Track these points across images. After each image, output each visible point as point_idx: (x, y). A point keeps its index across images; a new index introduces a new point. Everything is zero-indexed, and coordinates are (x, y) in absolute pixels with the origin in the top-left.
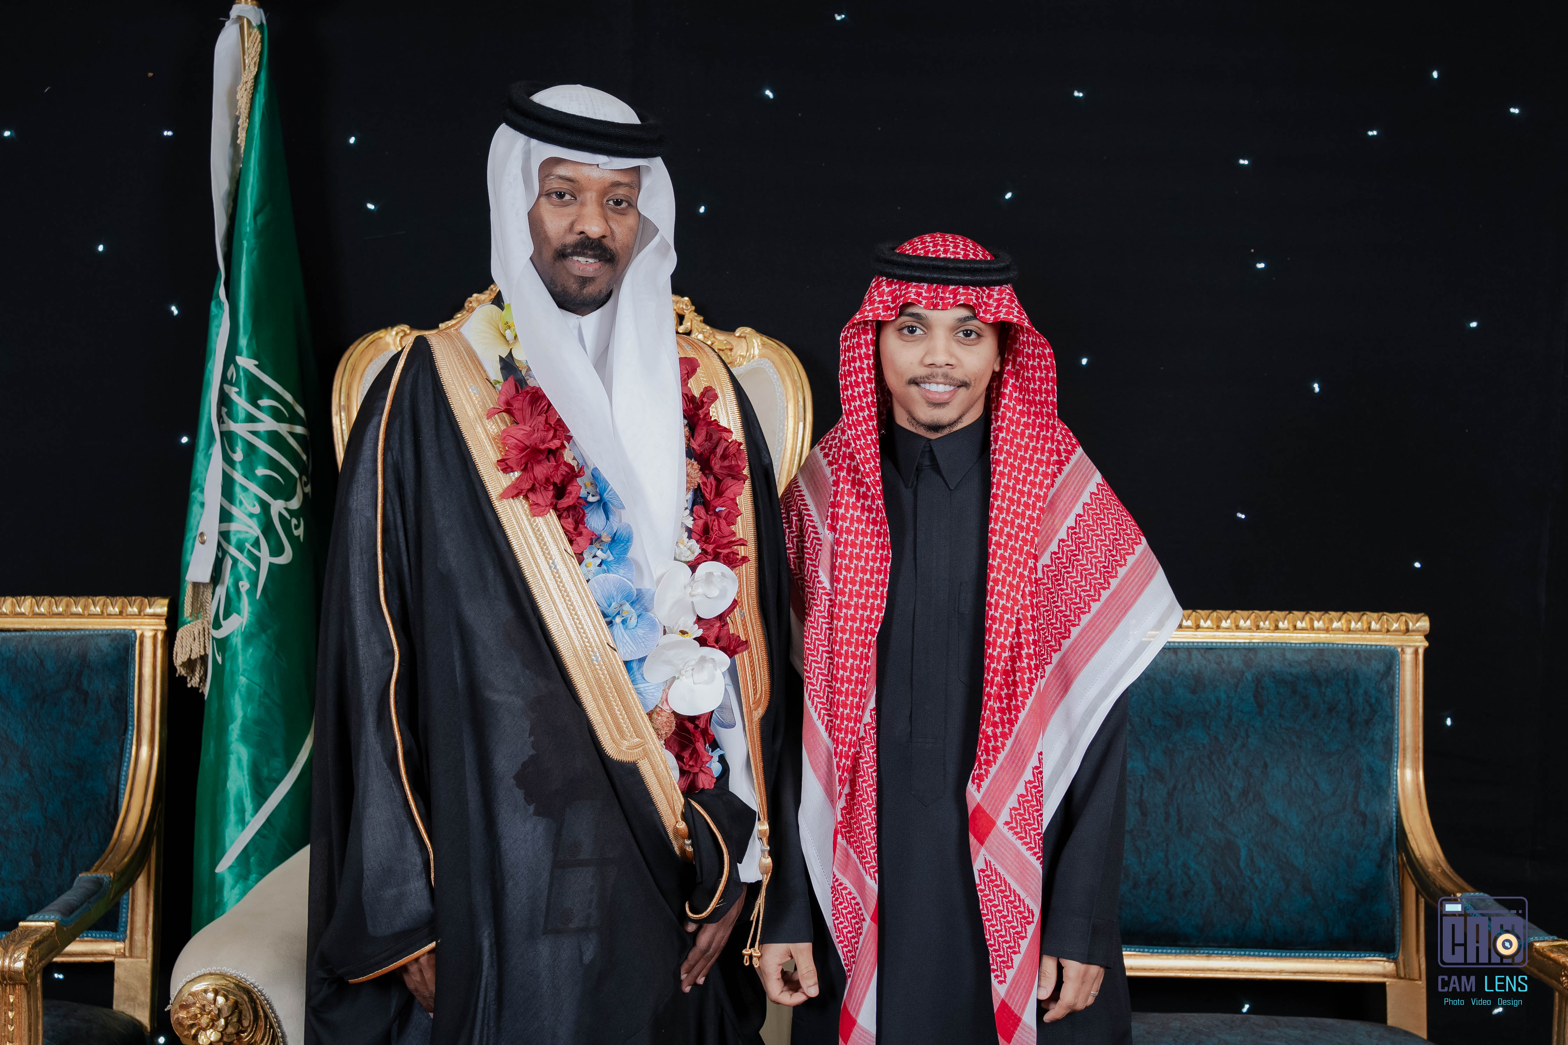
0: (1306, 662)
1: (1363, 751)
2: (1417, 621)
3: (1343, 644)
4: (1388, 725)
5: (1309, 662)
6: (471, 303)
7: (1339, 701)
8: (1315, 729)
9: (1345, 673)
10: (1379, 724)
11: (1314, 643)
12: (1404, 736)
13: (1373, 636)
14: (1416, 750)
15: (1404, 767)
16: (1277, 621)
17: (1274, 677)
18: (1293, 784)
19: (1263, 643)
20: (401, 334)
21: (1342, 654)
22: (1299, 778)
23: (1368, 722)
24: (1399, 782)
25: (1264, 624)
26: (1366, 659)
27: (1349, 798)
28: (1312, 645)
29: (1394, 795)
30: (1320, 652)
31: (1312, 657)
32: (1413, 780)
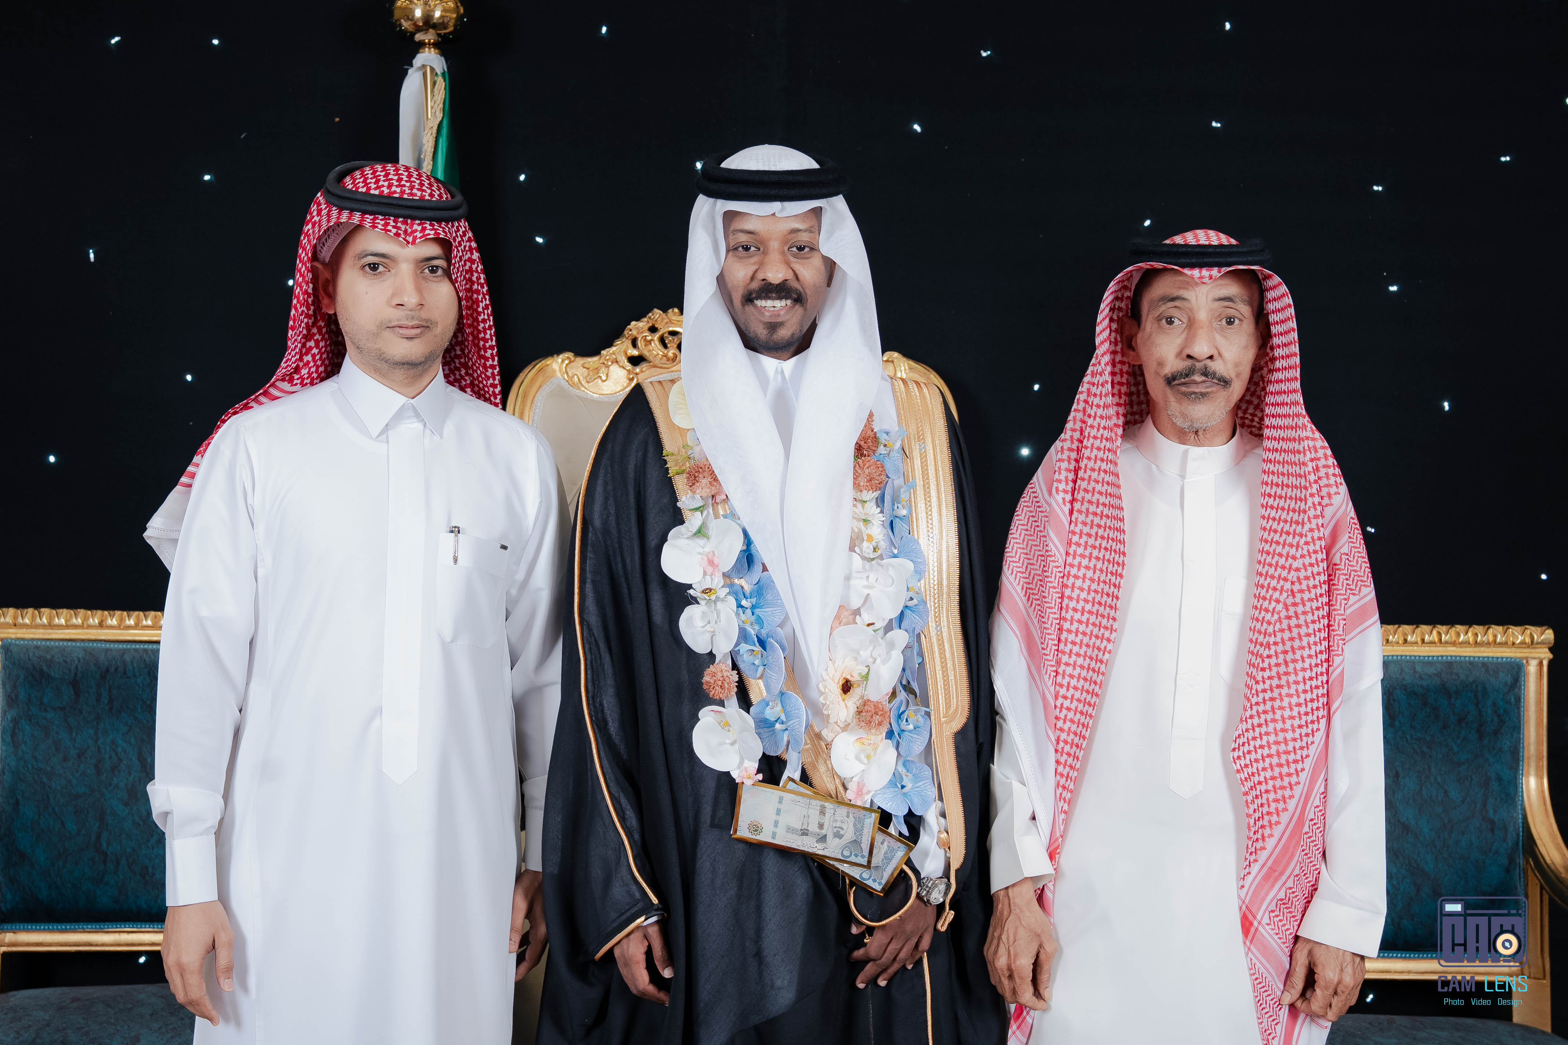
0: (1436, 675)
1: (1492, 760)
2: (1542, 634)
3: (1470, 657)
4: (1515, 735)
5: (1438, 675)
6: (631, 330)
7: (1469, 713)
8: (1445, 740)
9: (1474, 685)
10: (1507, 734)
11: (1442, 656)
12: (1529, 745)
13: (1499, 649)
14: (1541, 759)
15: (1528, 775)
16: (1405, 635)
17: (1406, 690)
18: (1424, 792)
19: (1393, 656)
20: (567, 362)
21: (1469, 666)
22: (1429, 787)
23: (1496, 733)
24: (1524, 790)
25: (1393, 638)
26: (1494, 671)
27: (1478, 806)
28: (1440, 658)
29: (1520, 803)
30: (1450, 664)
31: (1442, 669)
32: (1537, 787)
